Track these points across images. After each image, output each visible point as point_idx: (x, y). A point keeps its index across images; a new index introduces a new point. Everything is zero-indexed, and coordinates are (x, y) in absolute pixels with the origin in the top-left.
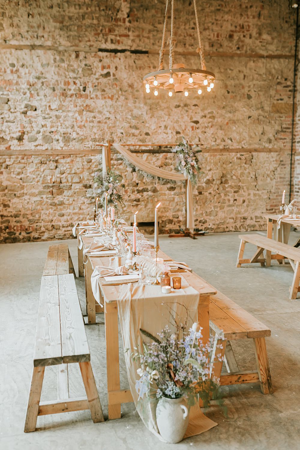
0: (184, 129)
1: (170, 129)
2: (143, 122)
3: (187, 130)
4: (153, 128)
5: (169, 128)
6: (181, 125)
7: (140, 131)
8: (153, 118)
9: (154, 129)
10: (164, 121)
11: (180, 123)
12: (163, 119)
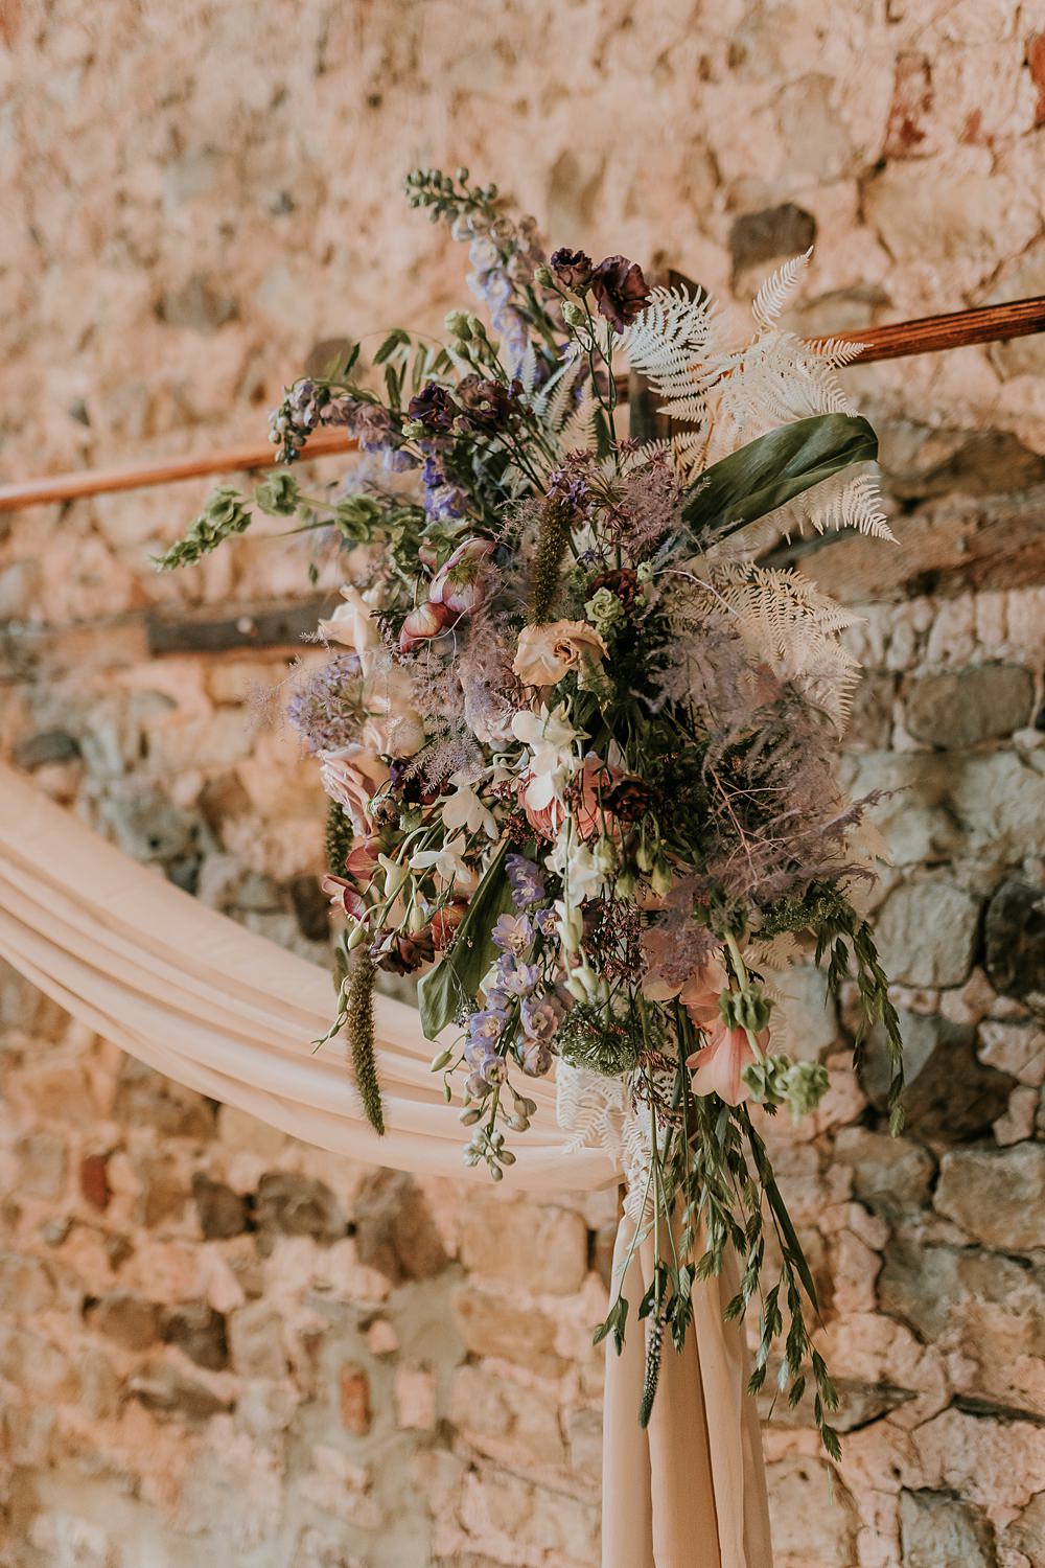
0: (871, 133)
1: (630, 210)
2: (288, 205)
3: (939, 130)
4: (398, 261)
5: (612, 195)
6: (822, 83)
7: (250, 334)
8: (395, 97)
9: (414, 271)
10: (557, 93)
11: (799, 56)
12: (528, 80)
